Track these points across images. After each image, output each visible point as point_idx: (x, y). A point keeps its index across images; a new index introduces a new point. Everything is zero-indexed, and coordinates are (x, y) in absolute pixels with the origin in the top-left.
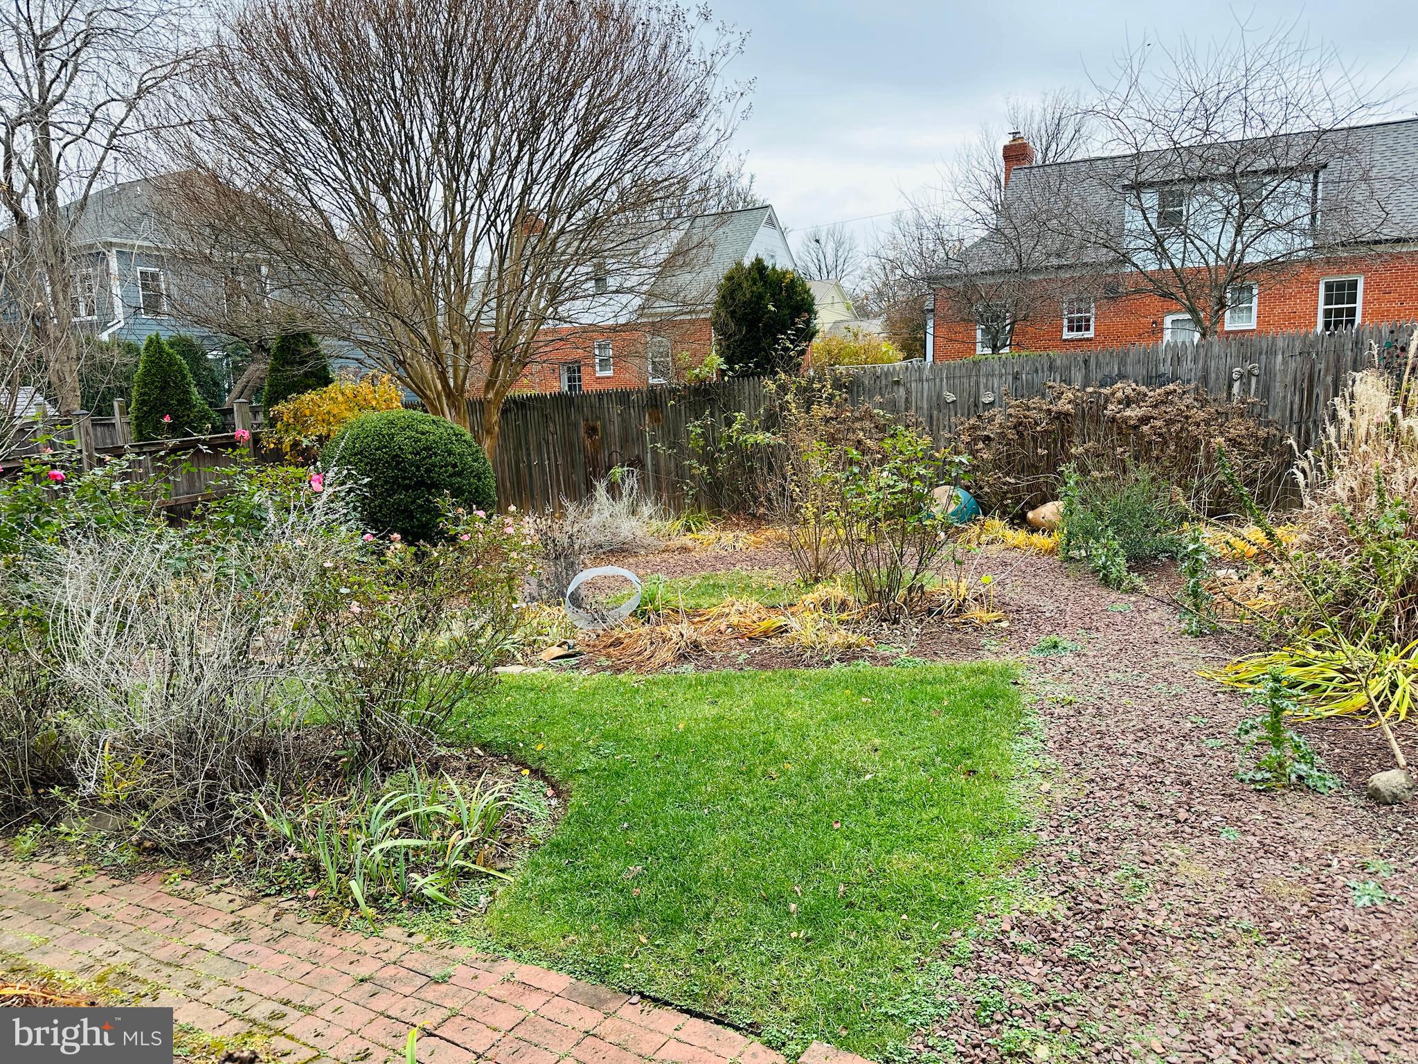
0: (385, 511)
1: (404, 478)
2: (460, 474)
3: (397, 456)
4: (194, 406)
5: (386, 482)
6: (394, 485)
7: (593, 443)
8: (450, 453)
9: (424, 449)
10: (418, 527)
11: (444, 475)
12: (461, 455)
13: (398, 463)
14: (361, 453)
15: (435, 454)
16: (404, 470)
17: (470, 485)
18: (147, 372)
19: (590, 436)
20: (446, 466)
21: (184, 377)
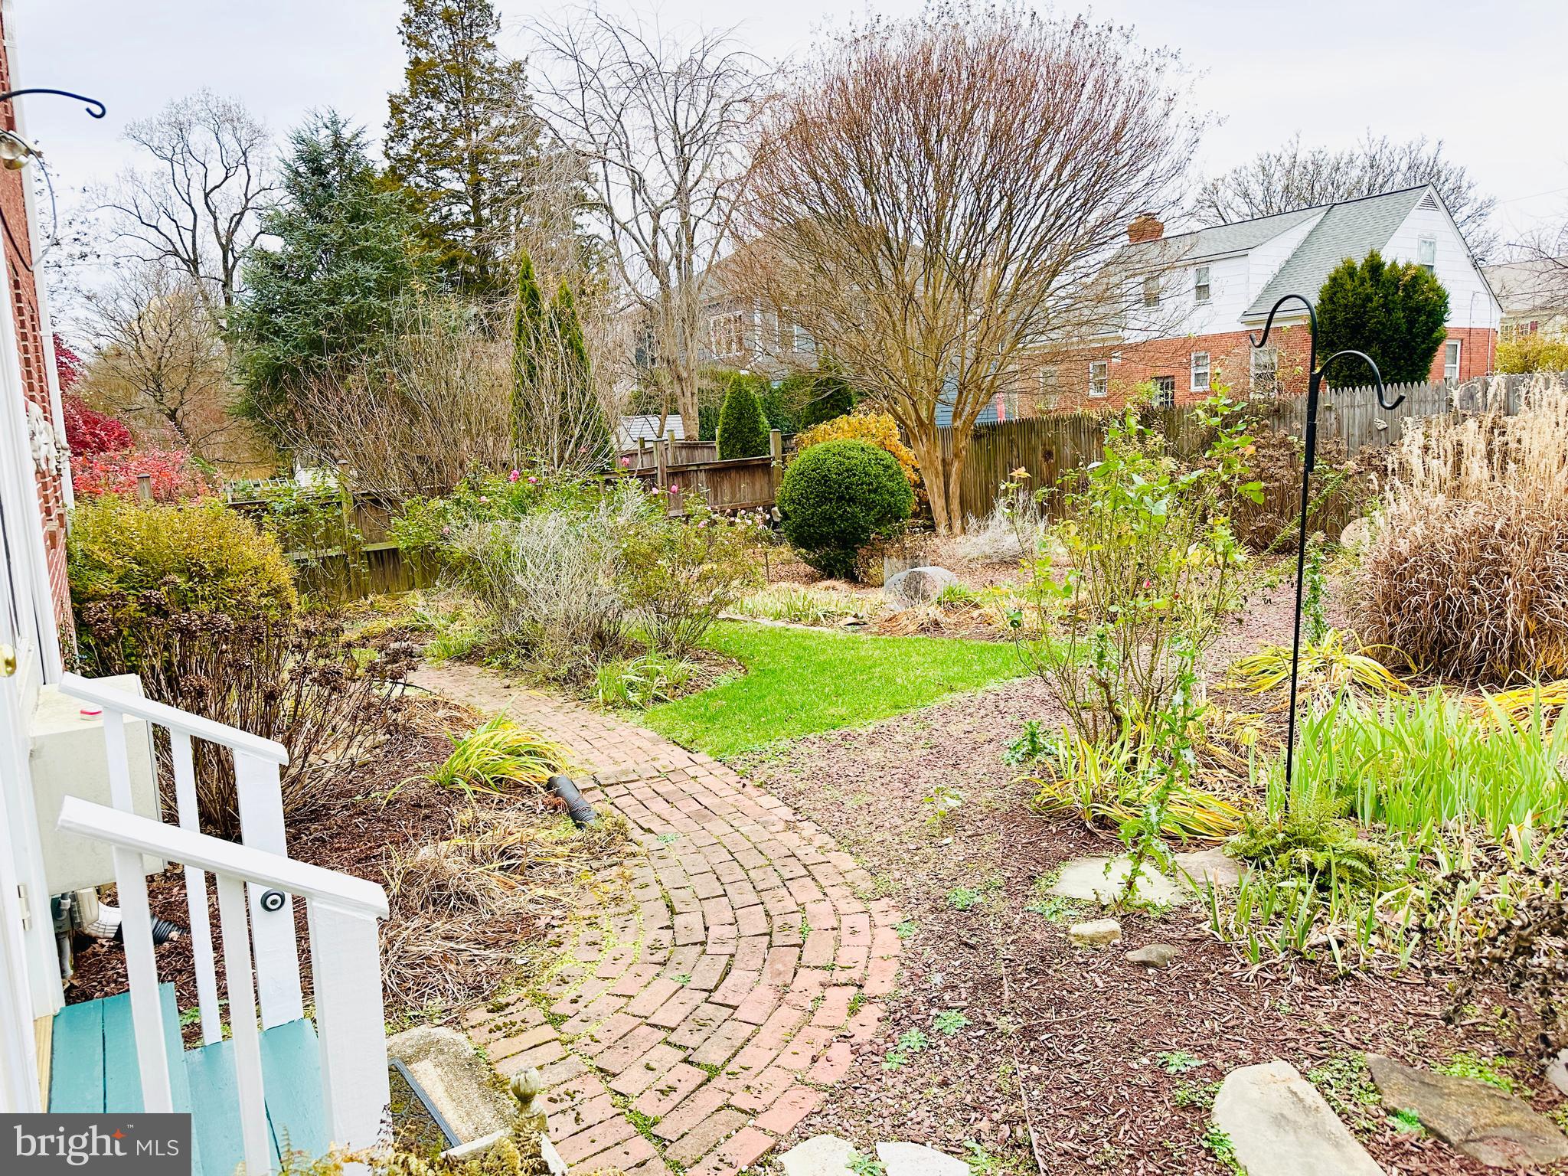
0: (815, 518)
1: (830, 493)
2: (875, 491)
3: (826, 476)
4: (761, 433)
5: (817, 496)
6: (823, 499)
7: (1049, 466)
8: (866, 474)
9: (847, 471)
10: (839, 532)
11: (858, 492)
12: (877, 476)
13: (826, 481)
14: (802, 473)
15: (855, 475)
16: (830, 487)
17: (883, 500)
18: (730, 406)
19: (1046, 460)
20: (862, 484)
21: (755, 409)
